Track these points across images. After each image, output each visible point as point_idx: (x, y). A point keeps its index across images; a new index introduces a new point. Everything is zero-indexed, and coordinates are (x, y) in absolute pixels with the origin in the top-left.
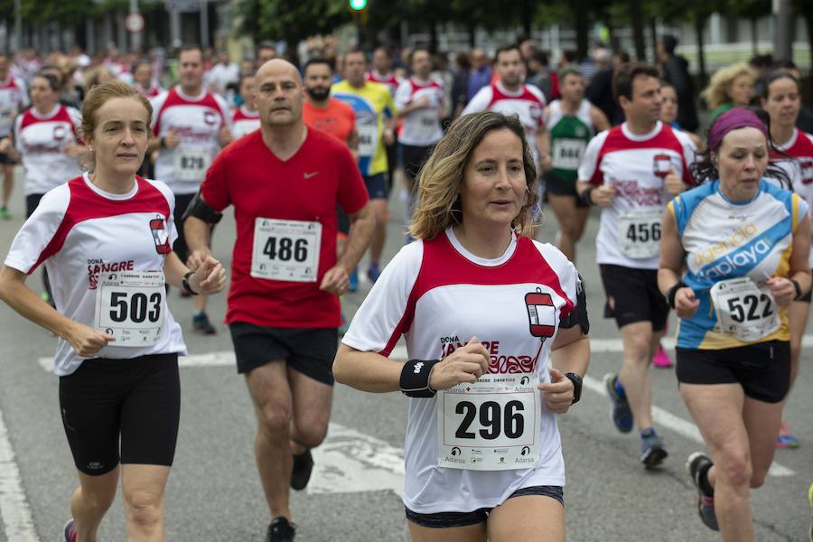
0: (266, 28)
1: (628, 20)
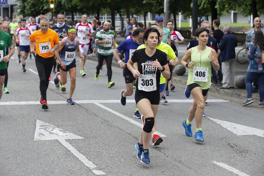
1: (126, 13)
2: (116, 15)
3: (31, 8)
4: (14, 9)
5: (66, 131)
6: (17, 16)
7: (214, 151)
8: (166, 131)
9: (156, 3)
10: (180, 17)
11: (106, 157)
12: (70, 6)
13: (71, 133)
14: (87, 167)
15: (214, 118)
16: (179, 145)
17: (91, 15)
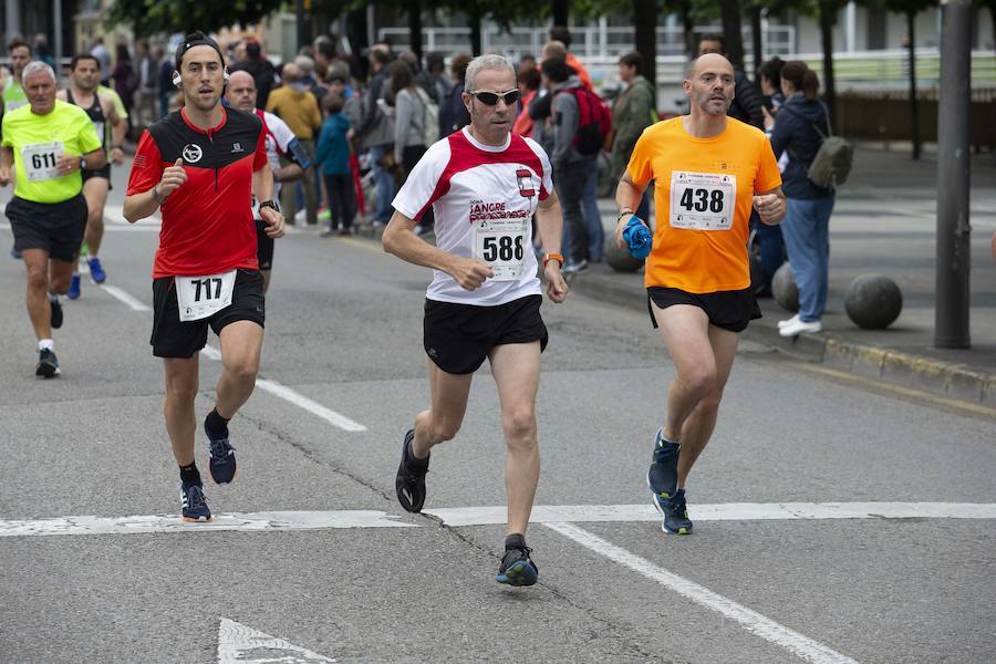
2: (664, 24)
6: (100, 31)
17: (517, 25)
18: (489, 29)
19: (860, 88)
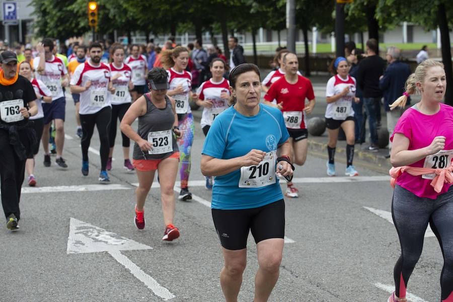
0: (50, 33)
1: (220, 30)
2: (205, 35)
3: (56, 26)
4: (28, 28)
5: (122, 236)
6: (33, 40)
7: (377, 266)
8: (293, 232)
9: (273, 11)
10: (315, 34)
11: (191, 279)
12: (124, 21)
13: (129, 239)
14: (159, 298)
15: (376, 208)
16: (317, 256)
17: (160, 35)
18: (152, 37)
19: (264, 54)
